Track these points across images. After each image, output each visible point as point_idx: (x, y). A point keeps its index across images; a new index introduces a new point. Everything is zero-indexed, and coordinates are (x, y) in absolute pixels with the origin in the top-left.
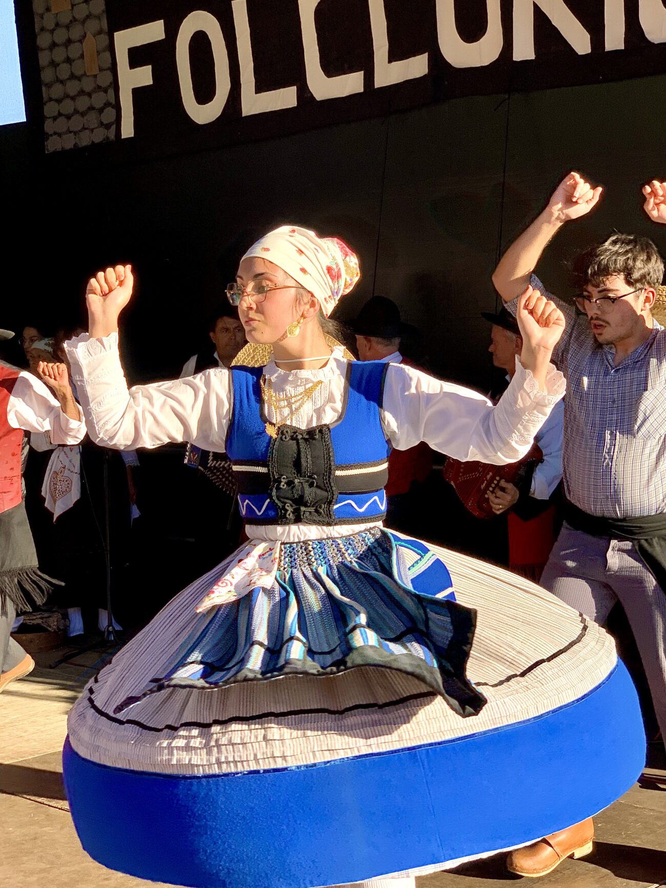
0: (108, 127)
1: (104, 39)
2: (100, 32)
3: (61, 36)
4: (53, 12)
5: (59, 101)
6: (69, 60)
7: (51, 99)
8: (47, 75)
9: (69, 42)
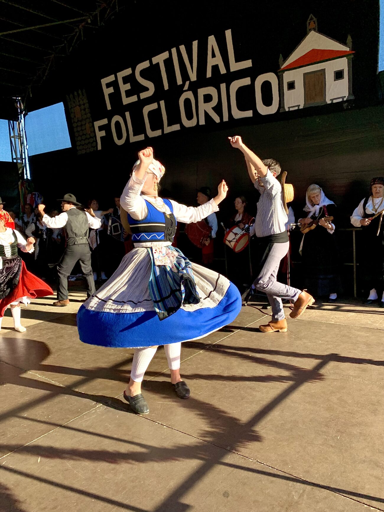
0: (94, 147)
1: (91, 124)
2: (90, 122)
3: (79, 124)
4: (77, 117)
5: (80, 141)
6: (82, 130)
7: (78, 141)
8: (76, 134)
9: (82, 125)
